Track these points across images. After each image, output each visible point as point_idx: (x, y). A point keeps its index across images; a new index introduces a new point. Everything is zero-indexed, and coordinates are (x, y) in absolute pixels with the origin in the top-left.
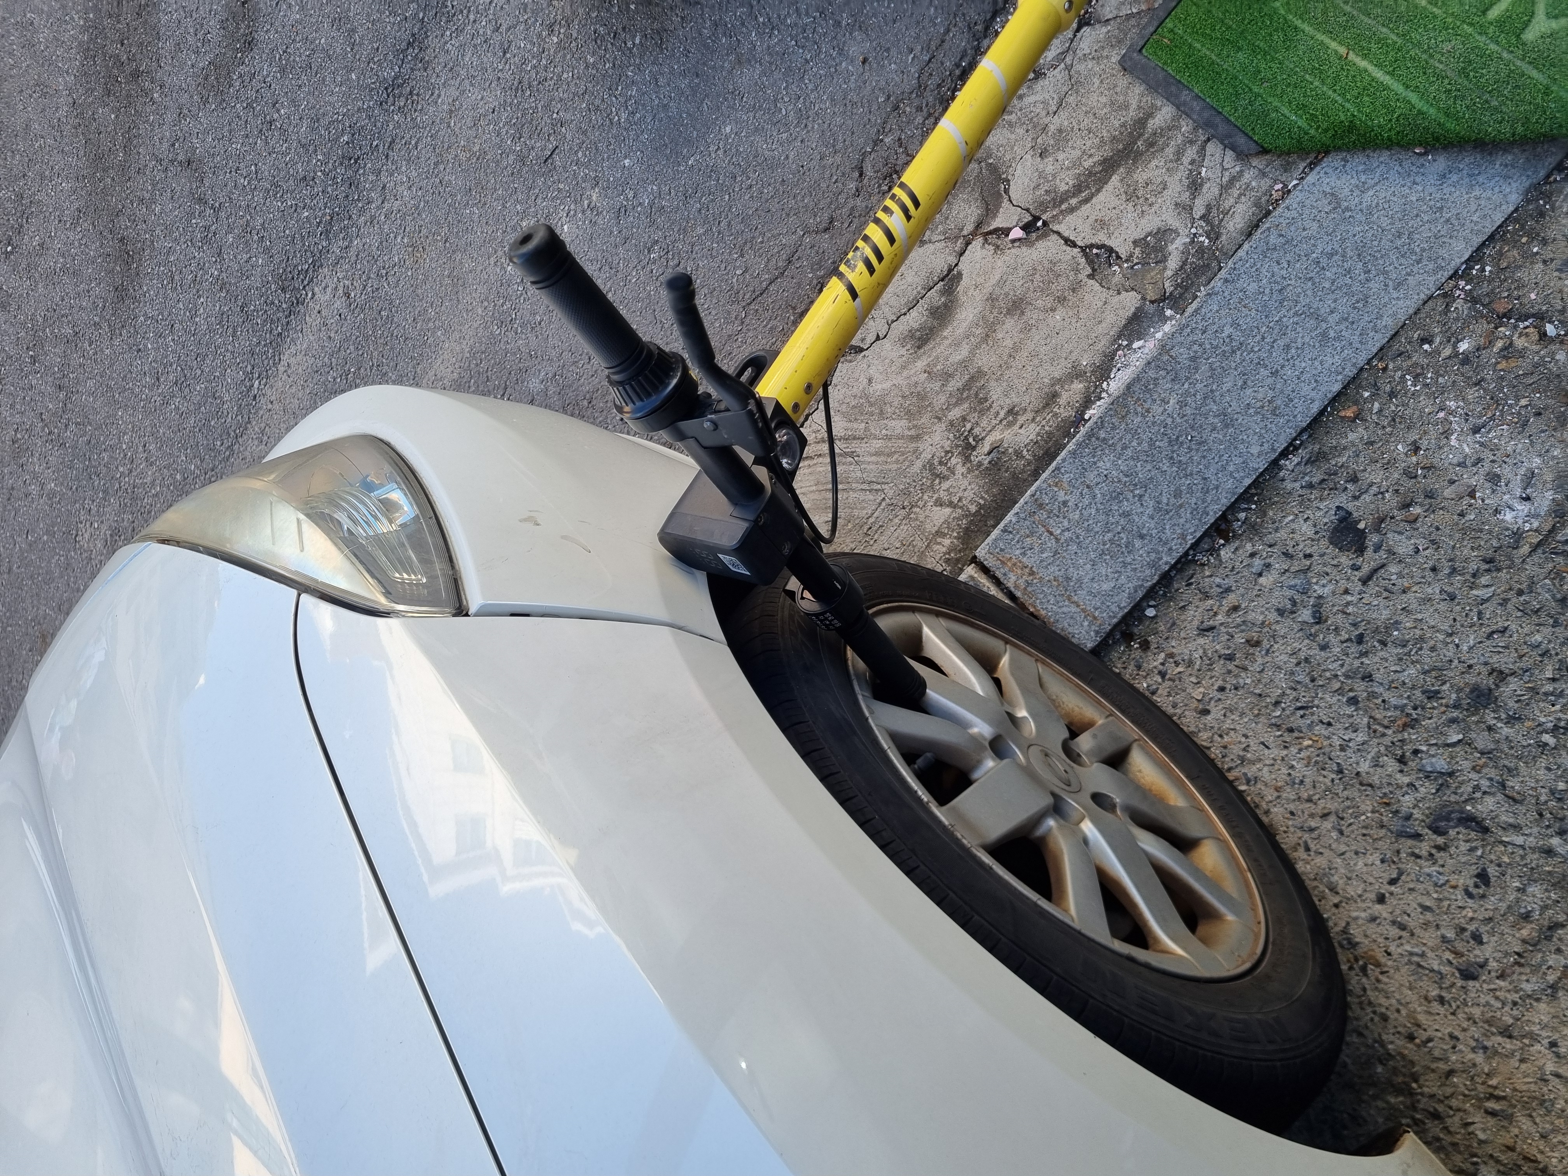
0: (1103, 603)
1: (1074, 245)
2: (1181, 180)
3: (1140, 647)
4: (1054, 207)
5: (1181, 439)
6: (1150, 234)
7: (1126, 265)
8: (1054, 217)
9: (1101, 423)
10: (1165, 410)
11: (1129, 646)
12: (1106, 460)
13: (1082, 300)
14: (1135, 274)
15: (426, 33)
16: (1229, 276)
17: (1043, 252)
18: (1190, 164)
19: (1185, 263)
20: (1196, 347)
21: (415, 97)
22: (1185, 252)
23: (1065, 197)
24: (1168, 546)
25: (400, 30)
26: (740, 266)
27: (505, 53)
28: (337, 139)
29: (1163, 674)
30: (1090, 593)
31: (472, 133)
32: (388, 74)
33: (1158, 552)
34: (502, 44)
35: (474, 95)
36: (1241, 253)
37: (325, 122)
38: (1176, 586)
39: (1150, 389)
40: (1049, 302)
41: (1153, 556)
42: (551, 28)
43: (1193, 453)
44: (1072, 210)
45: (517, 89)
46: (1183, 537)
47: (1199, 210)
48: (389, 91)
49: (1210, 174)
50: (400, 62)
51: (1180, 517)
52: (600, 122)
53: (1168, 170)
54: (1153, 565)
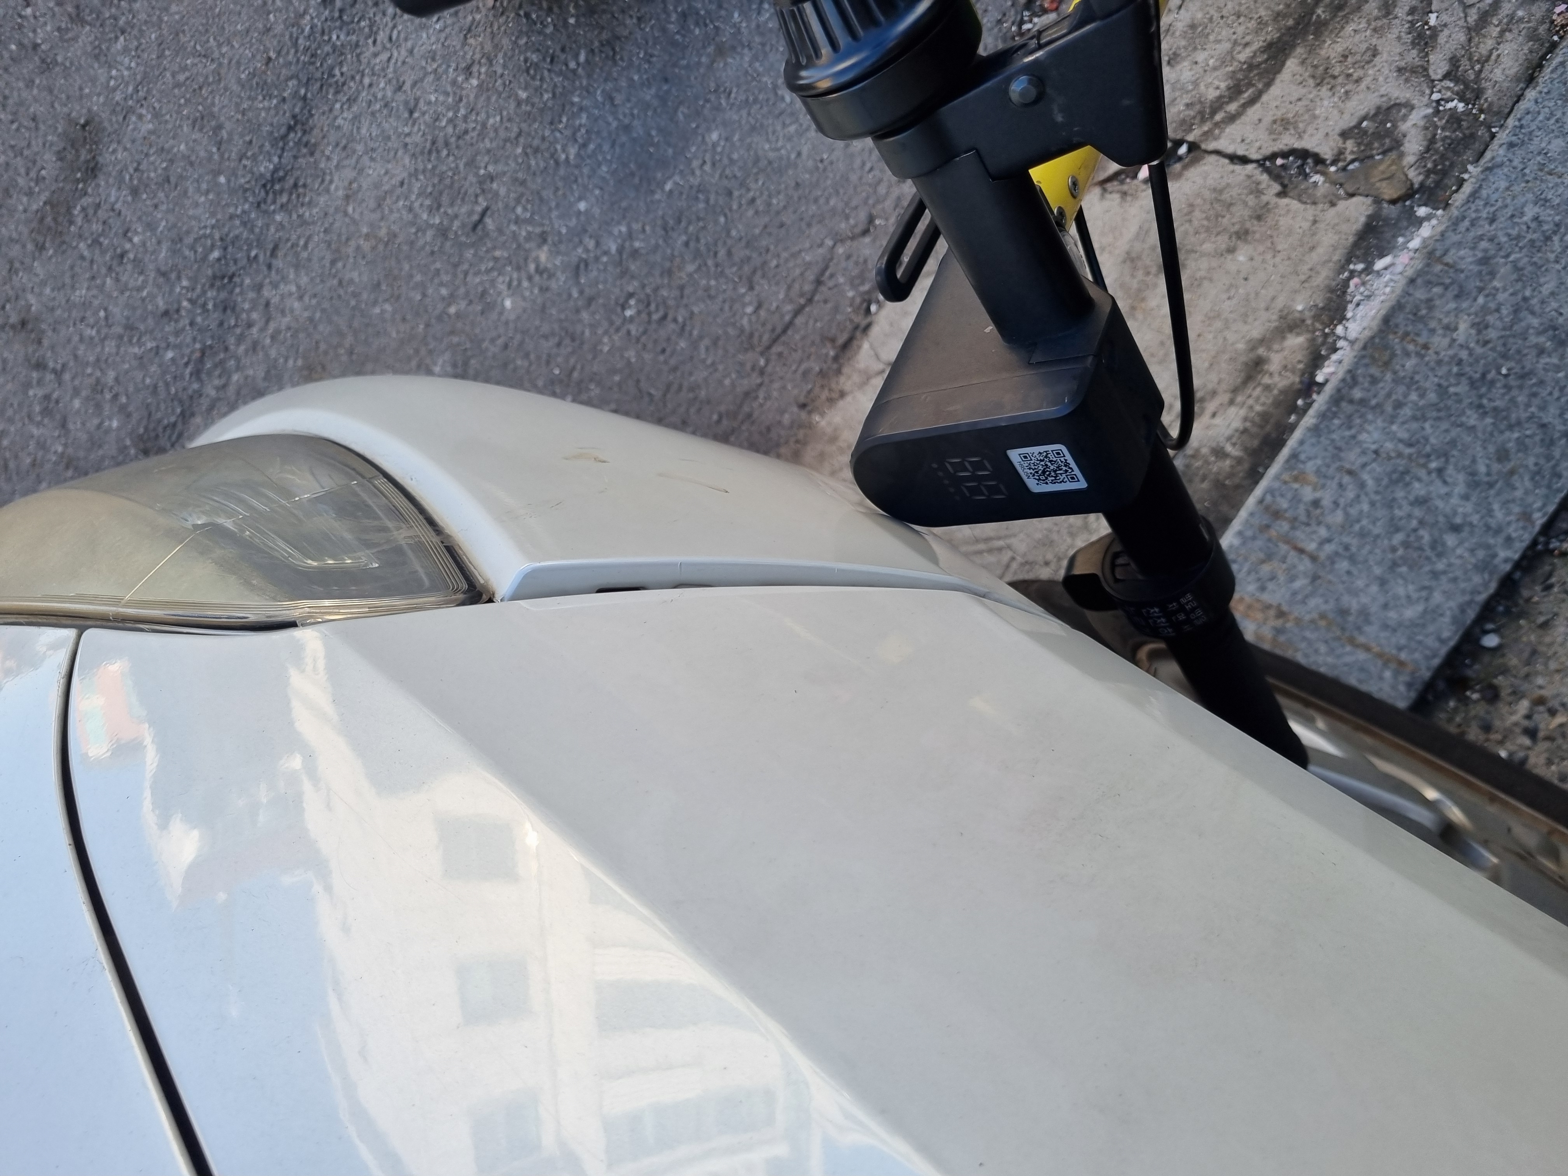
0: (1410, 638)
1: (1244, 160)
2: (1399, 38)
3: (1483, 698)
4: (1203, 121)
5: (1490, 377)
6: (1364, 118)
7: (1333, 169)
8: (1205, 134)
9: (1351, 379)
10: (1454, 340)
11: (1465, 701)
12: (1370, 428)
13: (1276, 228)
14: (1353, 175)
15: (310, 111)
16: (1514, 138)
17: (1199, 181)
18: (1408, 14)
19: (1432, 141)
20: (1484, 244)
21: (301, 190)
22: (1429, 125)
23: (1218, 105)
24: (1503, 535)
25: (277, 114)
26: (750, 303)
27: (411, 113)
28: (205, 258)
29: (1532, 733)
30: (1385, 627)
31: (377, 216)
32: (265, 167)
33: (1488, 547)
34: (406, 103)
35: (374, 171)
36: (1523, 106)
37: (189, 240)
38: (1525, 593)
39: (1422, 317)
40: (1223, 241)
41: (1481, 554)
42: (468, 71)
43: (1515, 392)
44: (1232, 118)
45: (430, 152)
46: (1526, 516)
47: (1438, 65)
48: (269, 187)
49: (1445, 18)
50: (279, 152)
51: (1514, 488)
52: (542, 165)
53: (1375, 30)
54: (1484, 566)
